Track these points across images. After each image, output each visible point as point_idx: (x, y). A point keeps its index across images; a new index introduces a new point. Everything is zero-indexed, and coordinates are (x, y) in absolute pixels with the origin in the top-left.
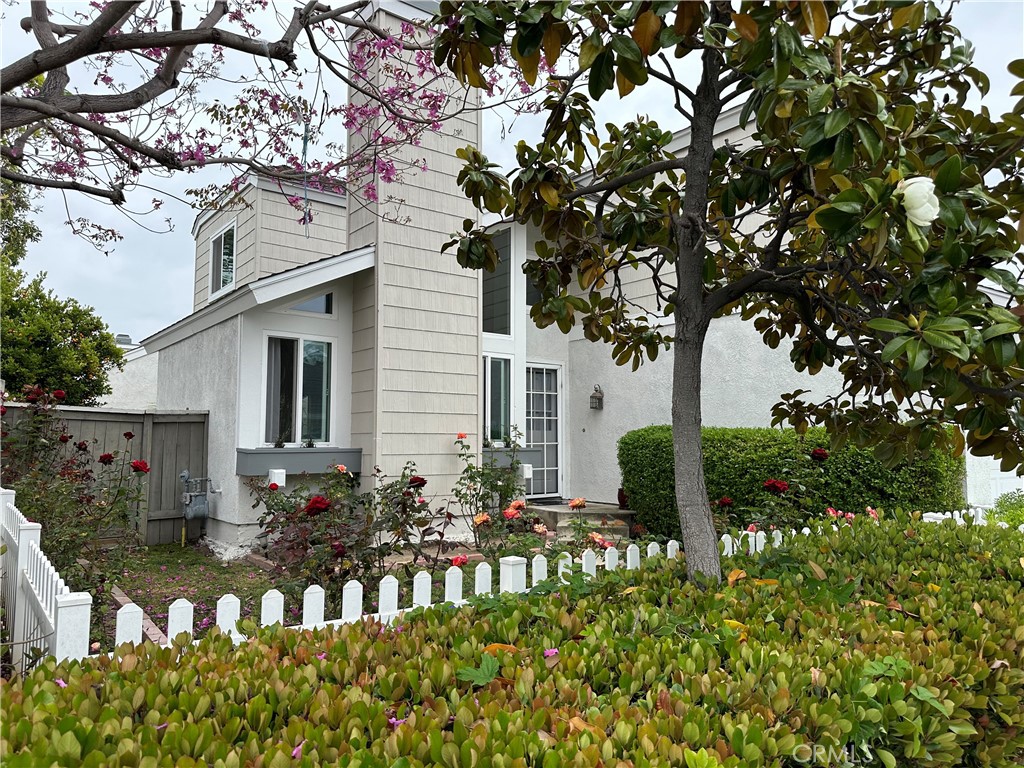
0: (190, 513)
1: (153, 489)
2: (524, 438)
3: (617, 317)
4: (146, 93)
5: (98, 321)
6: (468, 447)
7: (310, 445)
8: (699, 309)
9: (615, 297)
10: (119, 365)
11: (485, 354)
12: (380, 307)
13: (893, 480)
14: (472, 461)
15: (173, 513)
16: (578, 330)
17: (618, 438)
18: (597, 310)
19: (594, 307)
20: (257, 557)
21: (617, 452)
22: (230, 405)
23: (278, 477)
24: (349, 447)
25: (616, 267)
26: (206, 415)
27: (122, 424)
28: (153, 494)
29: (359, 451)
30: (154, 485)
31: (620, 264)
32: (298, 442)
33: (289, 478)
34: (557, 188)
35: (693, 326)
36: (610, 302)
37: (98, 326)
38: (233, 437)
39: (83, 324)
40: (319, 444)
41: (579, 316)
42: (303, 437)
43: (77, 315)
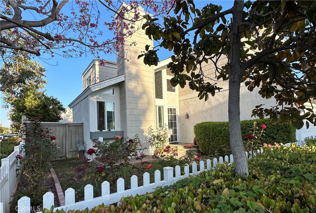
0: (79, 149)
1: (70, 144)
2: (168, 127)
3: (200, 81)
4: (46, 21)
5: (59, 102)
6: (153, 129)
7: (110, 130)
8: (239, 69)
9: (200, 74)
10: (65, 112)
11: (156, 104)
12: (127, 91)
13: (276, 134)
14: (154, 133)
15: (75, 150)
16: (187, 86)
17: (194, 126)
18: (194, 79)
19: (193, 78)
20: (97, 161)
21: (194, 129)
22: (88, 120)
23: (101, 139)
24: (120, 131)
25: (200, 62)
26: (83, 123)
27: (60, 127)
28: (70, 145)
29: (123, 132)
30: (70, 142)
31: (202, 61)
32: (106, 130)
33: (104, 139)
34: (179, 32)
35: (237, 75)
36: (198, 76)
37: (59, 103)
38: (89, 129)
39: (55, 102)
40: (112, 130)
41: (187, 82)
42: (108, 128)
43: (53, 100)
